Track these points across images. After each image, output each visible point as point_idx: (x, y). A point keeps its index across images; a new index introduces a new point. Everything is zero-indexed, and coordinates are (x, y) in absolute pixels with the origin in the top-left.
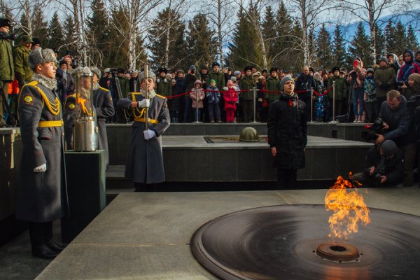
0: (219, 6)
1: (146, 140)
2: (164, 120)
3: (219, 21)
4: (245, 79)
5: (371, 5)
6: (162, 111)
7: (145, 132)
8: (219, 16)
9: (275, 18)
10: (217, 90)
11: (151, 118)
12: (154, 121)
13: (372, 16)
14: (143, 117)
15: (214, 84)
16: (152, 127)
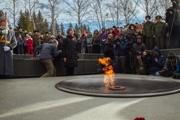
0: (14, 6)
1: (5, 51)
2: (14, 42)
3: (14, 13)
4: (34, 36)
5: (79, 14)
6: (13, 38)
7: (4, 47)
8: (14, 11)
9: (36, 17)
10: (22, 39)
11: (7, 40)
12: (9, 42)
13: (79, 19)
14: (3, 39)
15: (21, 37)
16: (8, 45)
